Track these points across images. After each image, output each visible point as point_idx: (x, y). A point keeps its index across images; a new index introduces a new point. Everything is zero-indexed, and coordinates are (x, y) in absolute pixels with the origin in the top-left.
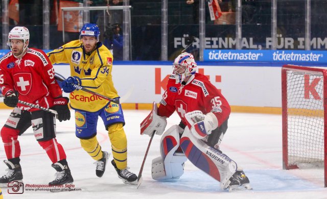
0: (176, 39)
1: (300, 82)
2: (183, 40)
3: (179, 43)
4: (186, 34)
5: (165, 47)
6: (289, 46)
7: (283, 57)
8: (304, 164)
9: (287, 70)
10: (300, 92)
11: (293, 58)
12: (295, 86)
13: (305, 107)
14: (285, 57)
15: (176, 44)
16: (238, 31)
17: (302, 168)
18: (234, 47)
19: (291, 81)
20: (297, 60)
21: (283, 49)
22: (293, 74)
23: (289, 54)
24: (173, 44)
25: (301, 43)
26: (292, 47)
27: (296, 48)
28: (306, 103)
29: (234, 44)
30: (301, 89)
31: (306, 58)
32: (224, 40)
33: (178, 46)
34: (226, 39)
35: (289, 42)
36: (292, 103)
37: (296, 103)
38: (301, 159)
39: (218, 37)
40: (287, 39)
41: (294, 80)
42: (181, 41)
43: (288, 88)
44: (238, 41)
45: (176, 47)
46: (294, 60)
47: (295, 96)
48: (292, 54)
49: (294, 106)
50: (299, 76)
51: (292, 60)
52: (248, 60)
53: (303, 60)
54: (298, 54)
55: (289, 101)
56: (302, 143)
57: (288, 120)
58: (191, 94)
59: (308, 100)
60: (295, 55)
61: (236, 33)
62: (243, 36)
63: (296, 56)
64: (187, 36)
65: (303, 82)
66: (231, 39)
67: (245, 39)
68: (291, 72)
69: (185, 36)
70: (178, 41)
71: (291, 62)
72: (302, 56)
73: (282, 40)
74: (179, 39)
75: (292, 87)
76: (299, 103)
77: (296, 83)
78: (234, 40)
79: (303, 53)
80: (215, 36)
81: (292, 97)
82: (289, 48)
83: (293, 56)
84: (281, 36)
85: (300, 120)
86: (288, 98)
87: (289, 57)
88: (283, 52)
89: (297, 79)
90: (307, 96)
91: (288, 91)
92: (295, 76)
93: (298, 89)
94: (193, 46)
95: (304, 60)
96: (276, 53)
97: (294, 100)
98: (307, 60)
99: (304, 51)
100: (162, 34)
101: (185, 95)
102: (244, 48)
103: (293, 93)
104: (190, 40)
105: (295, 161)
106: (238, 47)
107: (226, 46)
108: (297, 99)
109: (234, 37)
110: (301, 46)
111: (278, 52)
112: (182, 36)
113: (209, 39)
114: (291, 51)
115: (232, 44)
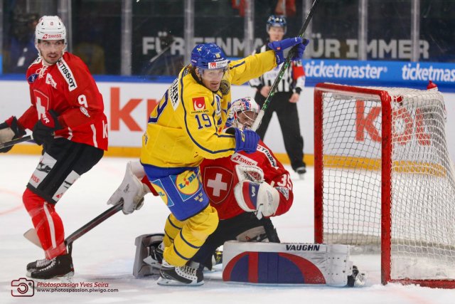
0: (146, 40)
2: (158, 40)
3: (151, 47)
4: (162, 31)
5: (127, 53)
6: (332, 54)
7: (322, 71)
9: (322, 92)
11: (338, 73)
12: (337, 118)
14: (325, 71)
15: (146, 48)
16: (247, 27)
18: (241, 54)
19: (329, 109)
20: (345, 76)
21: (323, 57)
22: (332, 99)
23: (331, 67)
24: (141, 48)
25: (352, 49)
26: (337, 54)
27: (343, 57)
28: (354, 146)
29: (241, 49)
31: (360, 74)
32: (225, 41)
33: (149, 51)
34: (229, 40)
35: (332, 46)
36: (331, 146)
37: (337, 145)
38: (345, 237)
39: (216, 37)
40: (329, 42)
41: (334, 108)
42: (154, 43)
43: (324, 122)
44: (249, 44)
45: (145, 52)
46: (340, 76)
47: (336, 135)
48: (337, 66)
49: (334, 151)
50: (343, 101)
51: (336, 76)
53: (354, 76)
54: (347, 65)
55: (325, 143)
56: (347, 210)
57: (324, 173)
58: (244, 161)
59: (362, 142)
60: (342, 68)
61: (245, 30)
62: (256, 35)
63: (343, 71)
64: (165, 34)
66: (236, 41)
67: (259, 41)
68: (330, 95)
69: (160, 34)
70: (149, 43)
71: (334, 80)
72: (353, 70)
73: (321, 42)
74: (151, 39)
75: (331, 120)
76: (343, 145)
77: (338, 113)
78: (241, 42)
79: (354, 65)
80: (210, 36)
81: (330, 136)
82: (332, 57)
83: (339, 70)
84: (319, 35)
85: (345, 174)
86: (324, 137)
87: (332, 71)
88: (322, 63)
89: (340, 107)
90: (360, 137)
91: (324, 127)
92: (337, 102)
95: (357, 76)
96: (311, 64)
97: (333, 140)
98: (361, 77)
99: (355, 62)
100: (123, 31)
103: (332, 130)
107: (228, 53)
108: (339, 140)
109: (241, 36)
110: (351, 54)
111: (313, 62)
112: (155, 35)
113: (200, 40)
114: (335, 61)
115: (239, 50)
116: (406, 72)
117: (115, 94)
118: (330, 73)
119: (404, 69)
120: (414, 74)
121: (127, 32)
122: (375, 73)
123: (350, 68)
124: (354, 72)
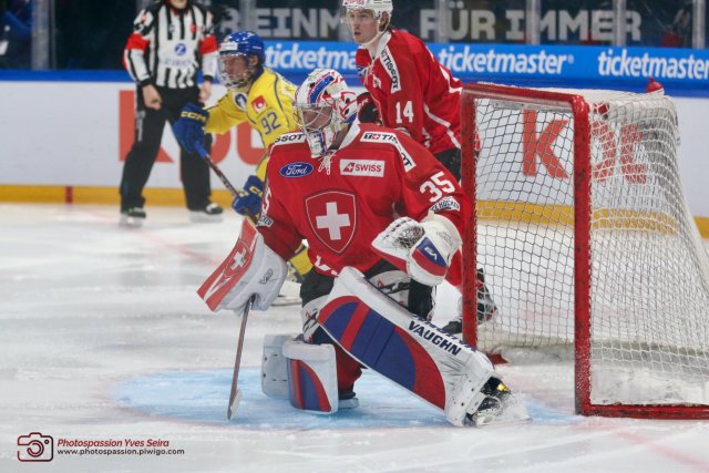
1: (510, 129)
6: (483, 33)
7: (467, 61)
8: (520, 353)
9: (475, 96)
10: (510, 157)
11: (493, 65)
12: (498, 140)
13: (524, 197)
14: (472, 62)
17: (515, 362)
19: (485, 126)
20: (504, 70)
22: (490, 109)
23: (482, 56)
25: (515, 25)
26: (491, 35)
27: (501, 39)
28: (527, 187)
30: (514, 148)
31: (529, 66)
35: (482, 21)
36: (490, 186)
37: (499, 186)
38: (513, 339)
39: (292, 8)
40: (476, 14)
41: (494, 123)
46: (497, 69)
47: (497, 168)
48: (491, 55)
49: (495, 196)
50: (507, 112)
51: (490, 69)
53: (519, 71)
54: (507, 53)
55: (479, 181)
56: (515, 294)
57: (479, 231)
58: (364, 168)
59: (531, 179)
60: (499, 57)
63: (502, 61)
65: (520, 128)
68: (486, 101)
71: (487, 76)
72: (517, 60)
76: (509, 186)
77: (500, 131)
79: (521, 52)
80: (281, 5)
81: (488, 169)
82: (483, 39)
83: (494, 61)
85: (512, 234)
86: (478, 172)
87: (483, 62)
88: (467, 48)
89: (503, 121)
90: (529, 168)
92: (498, 114)
93: (504, 149)
95: (524, 70)
96: (448, 52)
97: (493, 177)
98: (531, 71)
99: (521, 46)
101: (343, 173)
103: (491, 160)
105: (496, 343)
108: (503, 176)
110: (514, 33)
111: (452, 48)
114: (488, 46)
116: (605, 63)
118: (480, 66)
119: (602, 58)
120: (618, 66)
122: (553, 64)
123: (512, 57)
124: (520, 63)
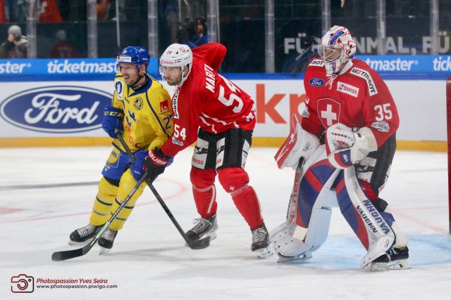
0: (287, 41)
2: (298, 41)
3: (292, 47)
4: (302, 32)
5: (270, 52)
15: (287, 48)
16: (379, 28)
18: (374, 52)
24: (283, 48)
29: (374, 47)
32: (359, 40)
33: (290, 50)
34: (363, 39)
42: (295, 44)
44: (381, 42)
45: (287, 51)
52: (396, 71)
58: (348, 90)
61: (378, 30)
62: (388, 34)
64: (304, 35)
66: (369, 39)
67: (390, 40)
69: (300, 35)
70: (290, 44)
74: (292, 40)
94: (313, 50)
100: (266, 33)
101: (338, 89)
102: (390, 52)
104: (307, 41)
106: (381, 51)
107: (362, 51)
109: (374, 36)
112: (295, 36)
115: (372, 48)
117: (260, 90)
121: (270, 33)
